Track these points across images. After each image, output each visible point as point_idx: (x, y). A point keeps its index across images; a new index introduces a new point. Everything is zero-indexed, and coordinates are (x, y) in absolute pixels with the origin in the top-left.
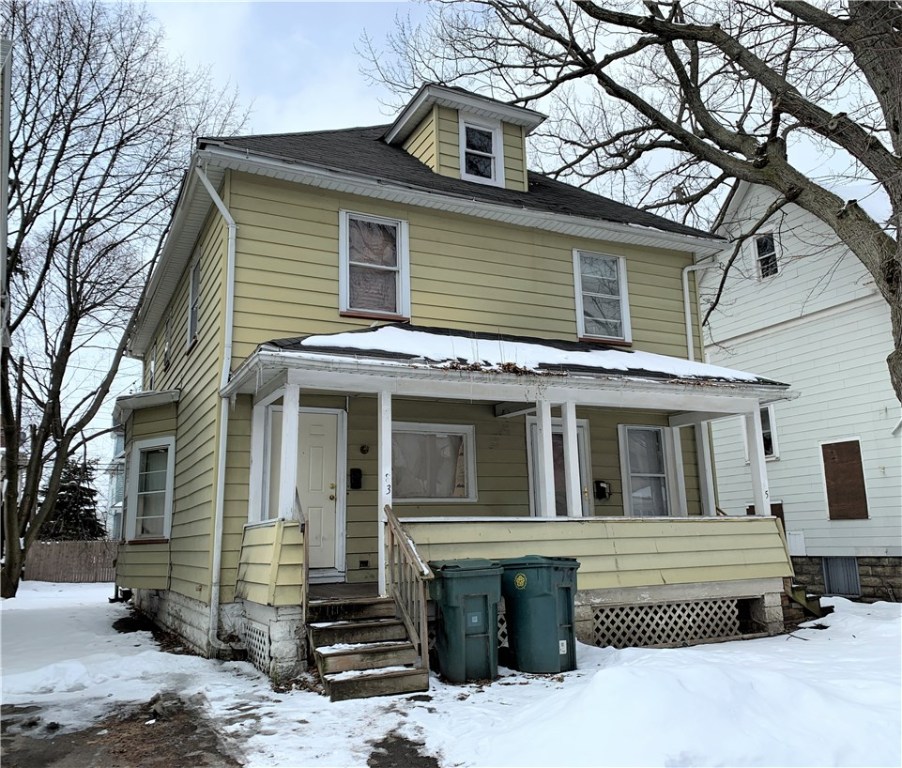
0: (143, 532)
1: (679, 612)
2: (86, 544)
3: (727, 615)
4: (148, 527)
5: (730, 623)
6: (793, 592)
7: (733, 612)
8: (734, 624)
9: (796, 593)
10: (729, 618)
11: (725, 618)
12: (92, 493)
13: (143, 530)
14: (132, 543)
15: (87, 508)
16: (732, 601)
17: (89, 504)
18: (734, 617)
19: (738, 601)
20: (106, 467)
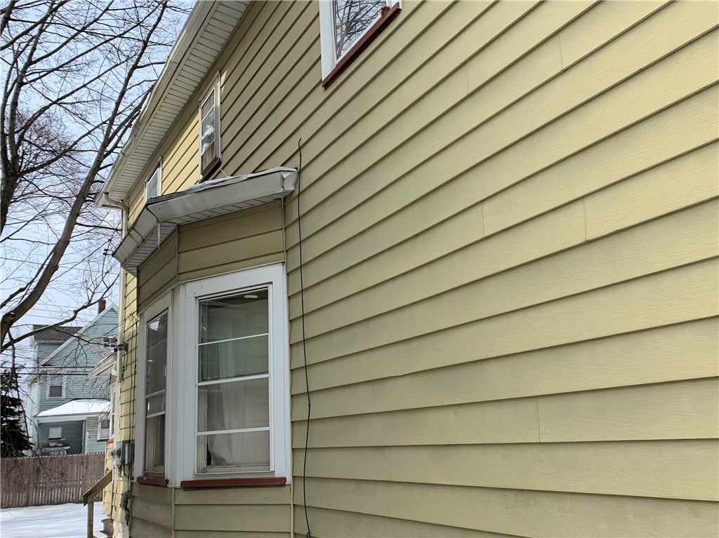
0: (209, 463)
2: (16, 461)
4: (220, 451)
12: (17, 402)
13: (209, 459)
14: (188, 486)
15: (12, 419)
17: (13, 413)
20: (31, 371)
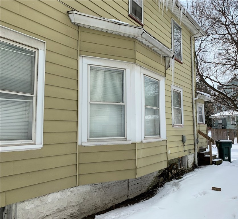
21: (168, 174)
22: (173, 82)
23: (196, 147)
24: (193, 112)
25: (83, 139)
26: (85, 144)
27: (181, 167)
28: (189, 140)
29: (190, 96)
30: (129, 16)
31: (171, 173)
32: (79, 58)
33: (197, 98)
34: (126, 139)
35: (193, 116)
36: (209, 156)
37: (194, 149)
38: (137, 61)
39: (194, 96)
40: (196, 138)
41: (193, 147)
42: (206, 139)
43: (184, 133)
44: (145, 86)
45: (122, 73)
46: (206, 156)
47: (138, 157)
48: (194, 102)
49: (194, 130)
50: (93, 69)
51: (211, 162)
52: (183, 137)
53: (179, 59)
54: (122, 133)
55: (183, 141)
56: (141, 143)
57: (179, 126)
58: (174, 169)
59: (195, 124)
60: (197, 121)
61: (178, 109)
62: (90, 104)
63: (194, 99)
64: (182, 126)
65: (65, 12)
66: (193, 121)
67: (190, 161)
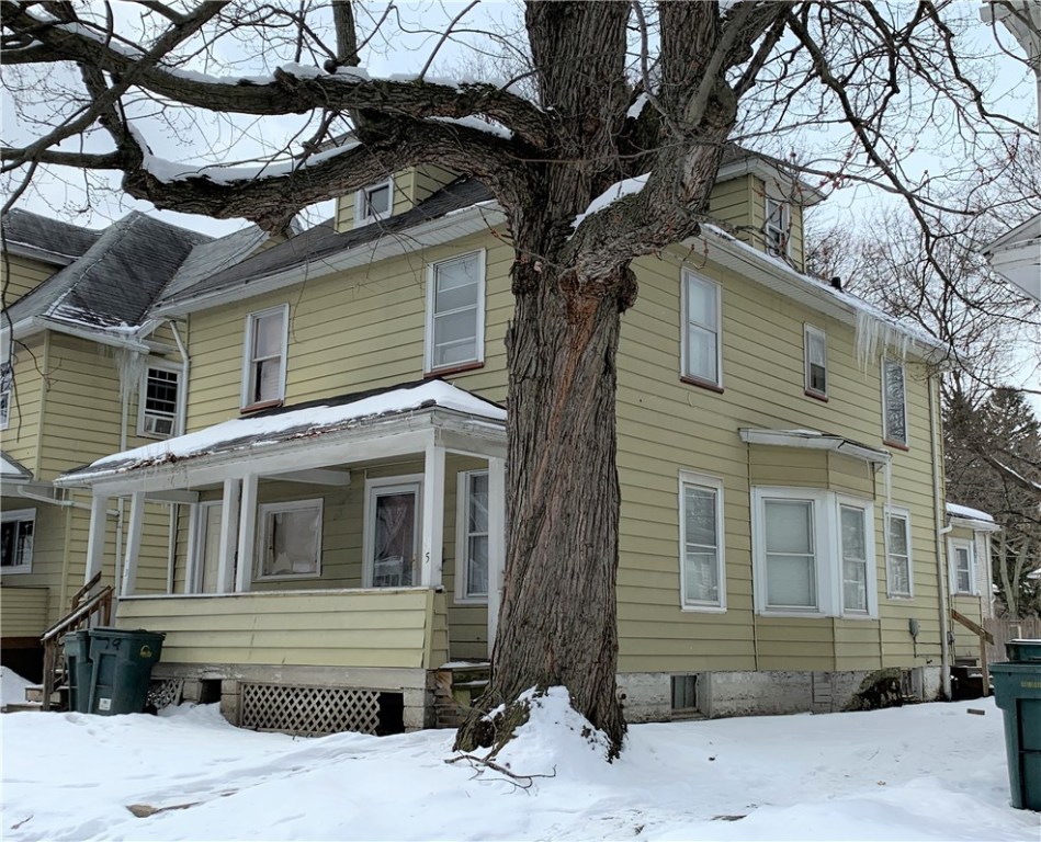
1: (319, 698)
3: (367, 709)
5: (368, 719)
6: (453, 692)
7: (374, 707)
8: (373, 721)
9: (457, 693)
10: (368, 714)
11: (363, 712)
16: (374, 694)
18: (374, 713)
19: (381, 693)
21: (879, 697)
22: (889, 499)
23: (947, 652)
24: (937, 565)
25: (761, 605)
26: (764, 613)
27: (906, 694)
28: (928, 632)
29: (930, 524)
30: (807, 394)
31: (887, 696)
32: (752, 489)
33: (949, 529)
34: (817, 610)
35: (938, 575)
36: (981, 675)
37: (942, 656)
38: (831, 486)
39: (940, 524)
40: (946, 629)
41: (937, 650)
42: (978, 638)
43: (915, 615)
44: (843, 523)
45: (807, 507)
46: (974, 675)
47: (837, 640)
48: (940, 539)
49: (940, 609)
50: (769, 503)
51: (985, 691)
52: (911, 623)
53: (898, 441)
54: (812, 601)
55: (913, 632)
56: (840, 618)
57: (901, 596)
58: (893, 691)
59: (944, 595)
60: (948, 588)
61: (898, 558)
62: (768, 556)
63: (941, 531)
64: (909, 597)
65: (735, 429)
66: (939, 586)
67: (929, 681)
